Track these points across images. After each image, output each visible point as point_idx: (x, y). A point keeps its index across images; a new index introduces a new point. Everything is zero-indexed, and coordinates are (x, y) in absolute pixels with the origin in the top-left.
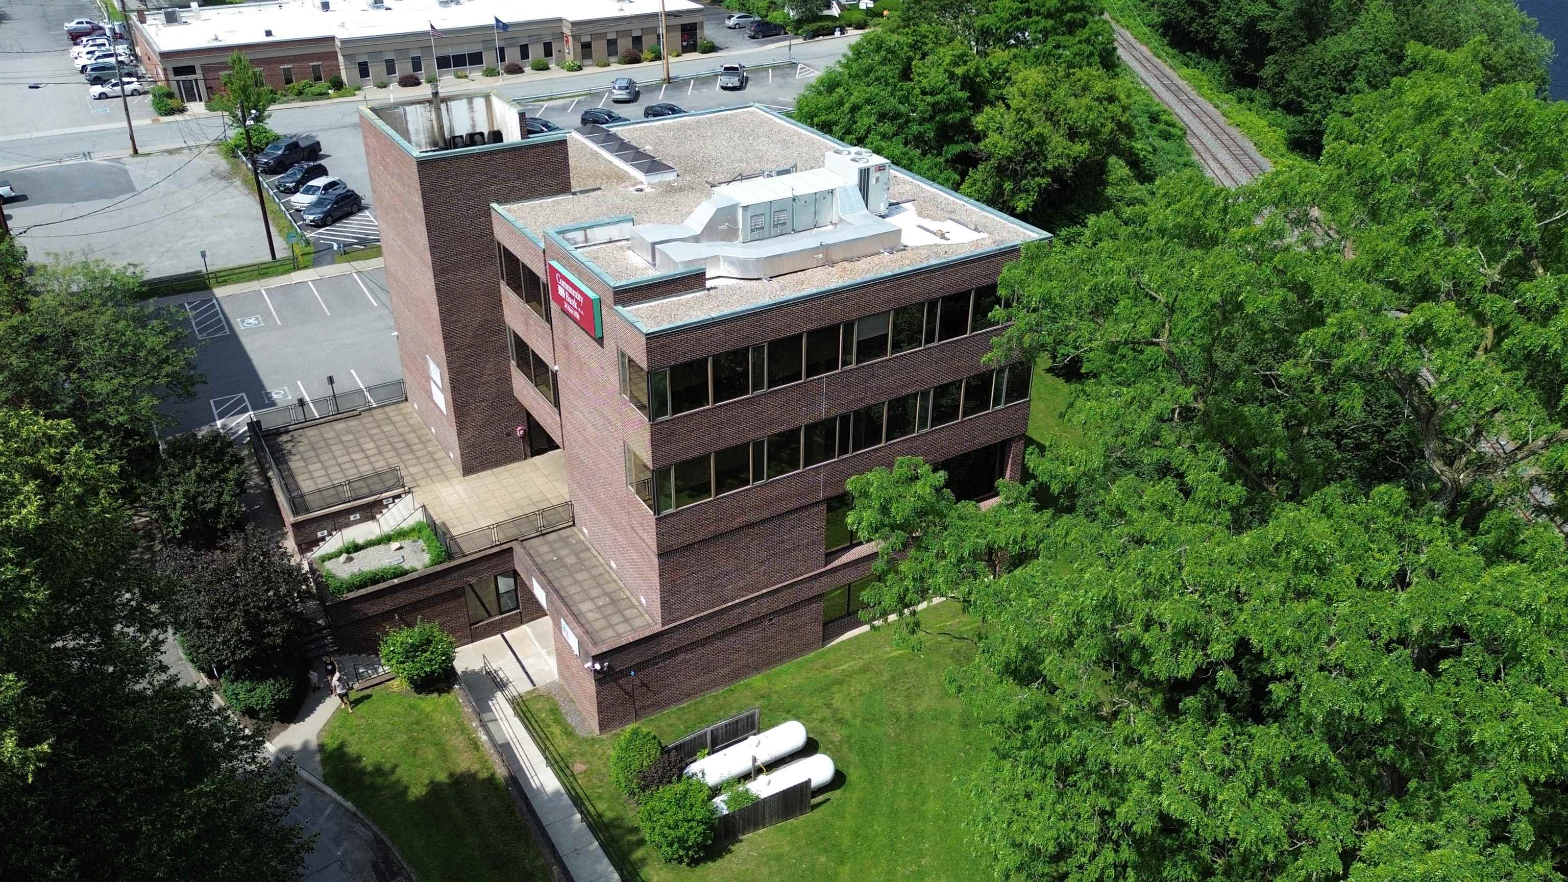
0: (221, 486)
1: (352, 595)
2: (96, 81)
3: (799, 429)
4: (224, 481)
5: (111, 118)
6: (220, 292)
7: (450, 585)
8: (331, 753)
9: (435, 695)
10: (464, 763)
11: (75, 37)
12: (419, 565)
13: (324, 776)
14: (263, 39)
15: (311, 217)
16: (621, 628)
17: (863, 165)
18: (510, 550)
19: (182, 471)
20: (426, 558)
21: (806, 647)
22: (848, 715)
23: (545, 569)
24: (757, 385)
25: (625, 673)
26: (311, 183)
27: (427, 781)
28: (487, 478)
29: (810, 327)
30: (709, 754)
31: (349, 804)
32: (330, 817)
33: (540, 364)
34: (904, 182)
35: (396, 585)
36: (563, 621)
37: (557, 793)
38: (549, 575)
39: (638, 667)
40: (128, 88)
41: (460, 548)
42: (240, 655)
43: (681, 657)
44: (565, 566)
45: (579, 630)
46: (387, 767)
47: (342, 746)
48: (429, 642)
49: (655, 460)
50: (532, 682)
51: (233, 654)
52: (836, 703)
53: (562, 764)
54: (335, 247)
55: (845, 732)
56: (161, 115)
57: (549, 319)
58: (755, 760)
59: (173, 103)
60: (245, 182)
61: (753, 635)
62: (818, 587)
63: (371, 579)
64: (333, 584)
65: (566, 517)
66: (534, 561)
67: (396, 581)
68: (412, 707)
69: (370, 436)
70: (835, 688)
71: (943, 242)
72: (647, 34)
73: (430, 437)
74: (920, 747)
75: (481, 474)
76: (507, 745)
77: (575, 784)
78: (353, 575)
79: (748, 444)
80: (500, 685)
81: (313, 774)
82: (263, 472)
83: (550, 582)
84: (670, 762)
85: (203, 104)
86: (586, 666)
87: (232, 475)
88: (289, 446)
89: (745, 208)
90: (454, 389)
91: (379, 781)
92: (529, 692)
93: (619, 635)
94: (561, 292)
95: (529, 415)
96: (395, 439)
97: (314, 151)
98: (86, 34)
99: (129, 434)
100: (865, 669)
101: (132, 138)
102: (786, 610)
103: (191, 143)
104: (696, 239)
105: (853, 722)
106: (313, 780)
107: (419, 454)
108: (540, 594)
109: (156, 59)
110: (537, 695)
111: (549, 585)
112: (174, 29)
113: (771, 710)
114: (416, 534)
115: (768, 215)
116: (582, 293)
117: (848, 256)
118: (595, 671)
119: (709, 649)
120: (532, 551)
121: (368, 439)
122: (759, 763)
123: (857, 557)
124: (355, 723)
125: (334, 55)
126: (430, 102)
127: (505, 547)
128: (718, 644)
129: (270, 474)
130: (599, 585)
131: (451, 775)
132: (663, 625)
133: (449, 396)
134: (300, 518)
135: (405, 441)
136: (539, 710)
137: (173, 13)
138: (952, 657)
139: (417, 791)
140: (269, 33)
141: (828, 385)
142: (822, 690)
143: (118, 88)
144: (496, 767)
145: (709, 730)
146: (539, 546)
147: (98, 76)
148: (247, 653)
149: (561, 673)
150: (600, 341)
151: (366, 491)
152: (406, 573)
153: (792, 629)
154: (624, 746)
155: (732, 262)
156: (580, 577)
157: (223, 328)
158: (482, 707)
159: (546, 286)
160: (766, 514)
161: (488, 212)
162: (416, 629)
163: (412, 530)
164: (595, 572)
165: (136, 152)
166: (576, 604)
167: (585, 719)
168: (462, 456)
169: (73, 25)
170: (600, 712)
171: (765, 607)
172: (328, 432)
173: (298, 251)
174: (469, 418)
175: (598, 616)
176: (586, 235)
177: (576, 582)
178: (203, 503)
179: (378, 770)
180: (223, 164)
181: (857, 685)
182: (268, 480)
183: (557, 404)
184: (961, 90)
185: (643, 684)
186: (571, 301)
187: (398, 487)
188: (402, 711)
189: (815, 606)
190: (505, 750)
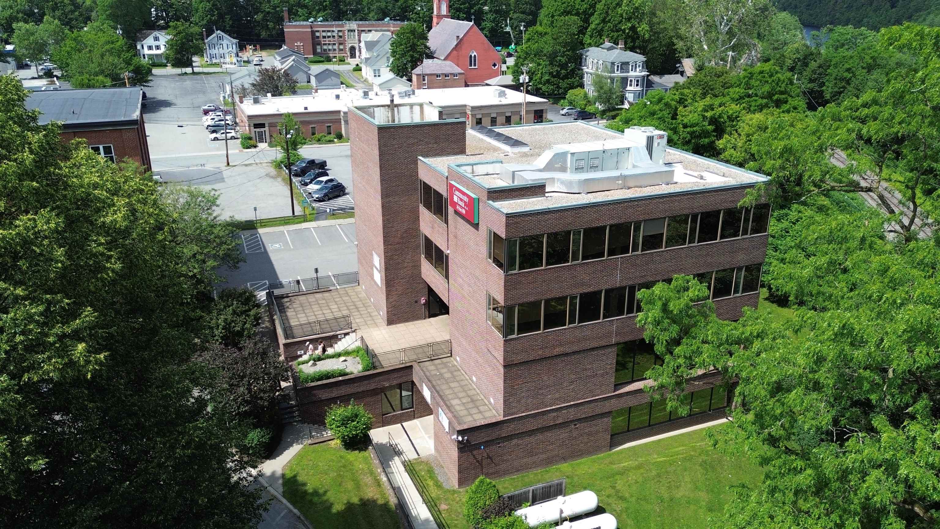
0: (245, 318)
1: (313, 384)
2: (213, 132)
3: (602, 291)
4: (248, 316)
5: (218, 149)
6: (261, 231)
7: (372, 386)
8: (289, 479)
9: (357, 452)
10: (370, 493)
11: (206, 112)
12: (355, 371)
13: (283, 492)
14: (302, 110)
15: (317, 196)
16: (477, 417)
17: (650, 134)
18: (411, 367)
19: (225, 307)
20: (360, 367)
21: (597, 450)
22: (627, 495)
23: (431, 379)
24: (575, 258)
25: (477, 446)
26: (318, 179)
27: (346, 502)
28: (401, 328)
29: (612, 222)
30: (530, 506)
31: (296, 511)
32: (283, 518)
33: (439, 252)
34: (674, 155)
35: (340, 381)
36: (440, 410)
37: (427, 520)
38: (434, 383)
39: (487, 444)
40: (229, 136)
41: (380, 363)
42: (243, 409)
43: (514, 442)
44: (444, 378)
45: (450, 415)
46: (321, 491)
47: (295, 476)
48: (356, 416)
49: (506, 300)
50: (417, 453)
51: (239, 408)
52: (618, 487)
53: (433, 503)
54: (328, 210)
55: (624, 505)
56: (244, 148)
57: (446, 222)
58: (562, 512)
59: (252, 142)
60: (284, 180)
61: (563, 434)
62: (607, 407)
63: (325, 375)
64: (302, 376)
65: (446, 351)
66: (424, 374)
67: (340, 378)
68: (341, 457)
69: (335, 302)
70: (618, 477)
71: (702, 181)
72: (515, 115)
73: (370, 304)
74: (678, 520)
75: (398, 325)
76: (399, 488)
77: (440, 516)
78: (315, 373)
79: (566, 297)
80: (399, 453)
81: (277, 491)
82: (271, 316)
83: (434, 386)
84: (504, 504)
85: (267, 144)
86: (453, 437)
87: (252, 313)
88: (288, 304)
89: (573, 154)
90: (386, 269)
91: (315, 499)
92: (415, 459)
93: (475, 420)
94: (456, 199)
95: (429, 286)
96: (349, 304)
97: (323, 165)
98: (211, 111)
99: (199, 282)
100: (639, 467)
101: (227, 157)
102: (586, 419)
103: (258, 161)
104: (540, 170)
105: (630, 500)
106: (276, 494)
107: (362, 313)
108: (427, 393)
109: (245, 119)
110: (419, 461)
111: (433, 388)
112: (257, 106)
113: (573, 486)
114: (355, 354)
115: (586, 160)
116: (468, 196)
117: (638, 184)
118: (459, 441)
119: (532, 439)
120: (424, 369)
121: (334, 303)
122: (564, 515)
123: (636, 389)
124: (306, 463)
125: (339, 121)
126: (388, 106)
127: (408, 365)
128: (540, 437)
129: (275, 317)
130: (464, 391)
131: (361, 500)
132: (504, 417)
133: (383, 274)
134: (289, 341)
135: (355, 305)
136: (420, 470)
137: (258, 98)
138: (701, 465)
139: (338, 507)
140: (306, 108)
141: (621, 263)
142: (608, 478)
143: (224, 135)
144: (390, 498)
145: (531, 489)
146: (429, 366)
147: (214, 129)
148: (247, 408)
149: (436, 449)
150: (476, 226)
151: (329, 329)
152: (347, 374)
153: (590, 434)
154: (474, 490)
155: (563, 182)
156: (453, 385)
157: (261, 248)
158: (385, 463)
159: (446, 200)
160: (576, 348)
161: (415, 162)
162: (350, 407)
163: (354, 351)
164: (463, 383)
165: (228, 164)
166: (449, 400)
167: (449, 478)
168: (388, 312)
169: (206, 107)
170: (459, 472)
171: (572, 414)
172: (311, 298)
173: (307, 212)
174: (394, 289)
175: (463, 408)
176: (473, 169)
177: (450, 388)
178: (234, 327)
179: (316, 493)
180: (273, 171)
181: (632, 477)
182: (273, 322)
183: (447, 277)
184: (709, 125)
185: (489, 457)
186: (460, 203)
187: (348, 328)
188: (335, 459)
189: (606, 420)
190: (397, 491)
